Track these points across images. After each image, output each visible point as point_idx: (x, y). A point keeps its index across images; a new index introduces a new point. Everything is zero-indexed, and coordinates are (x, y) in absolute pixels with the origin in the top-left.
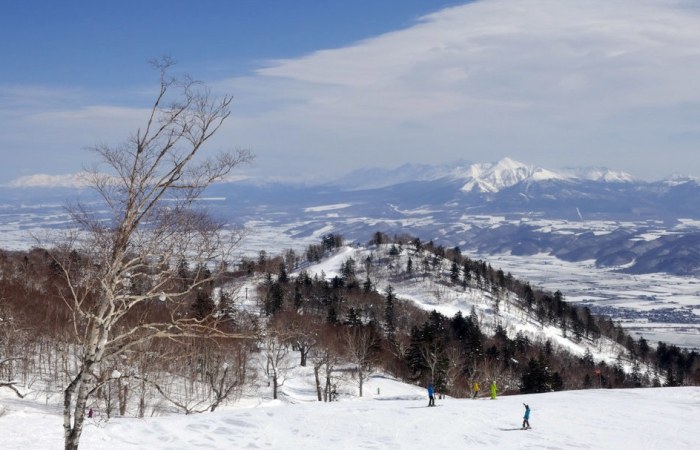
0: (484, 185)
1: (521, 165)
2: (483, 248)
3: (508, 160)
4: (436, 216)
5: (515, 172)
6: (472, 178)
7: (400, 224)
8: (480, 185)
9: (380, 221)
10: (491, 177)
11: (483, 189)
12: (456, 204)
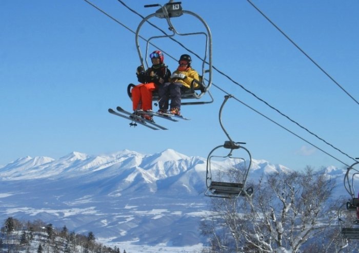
0: (148, 176)
1: (184, 157)
2: (146, 239)
3: (171, 151)
4: (99, 207)
5: (177, 164)
6: (135, 168)
7: (61, 214)
8: (143, 176)
9: (42, 211)
10: (154, 168)
11: (147, 180)
12: (119, 194)
